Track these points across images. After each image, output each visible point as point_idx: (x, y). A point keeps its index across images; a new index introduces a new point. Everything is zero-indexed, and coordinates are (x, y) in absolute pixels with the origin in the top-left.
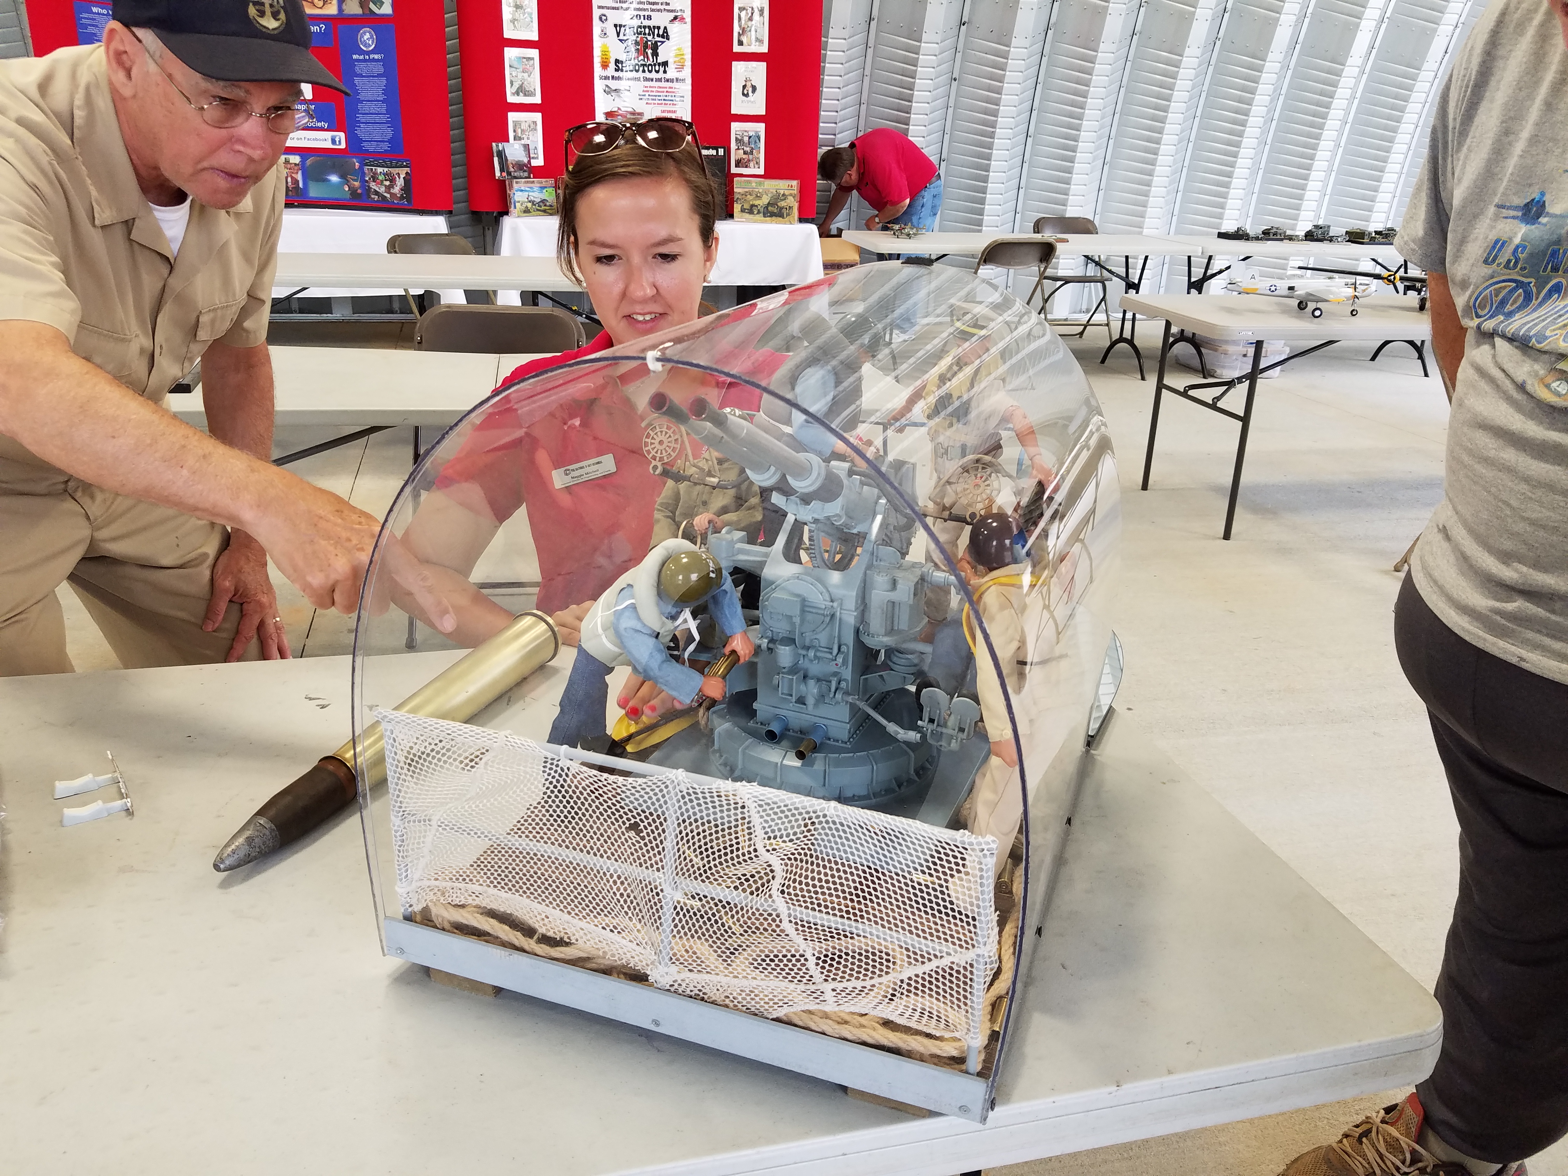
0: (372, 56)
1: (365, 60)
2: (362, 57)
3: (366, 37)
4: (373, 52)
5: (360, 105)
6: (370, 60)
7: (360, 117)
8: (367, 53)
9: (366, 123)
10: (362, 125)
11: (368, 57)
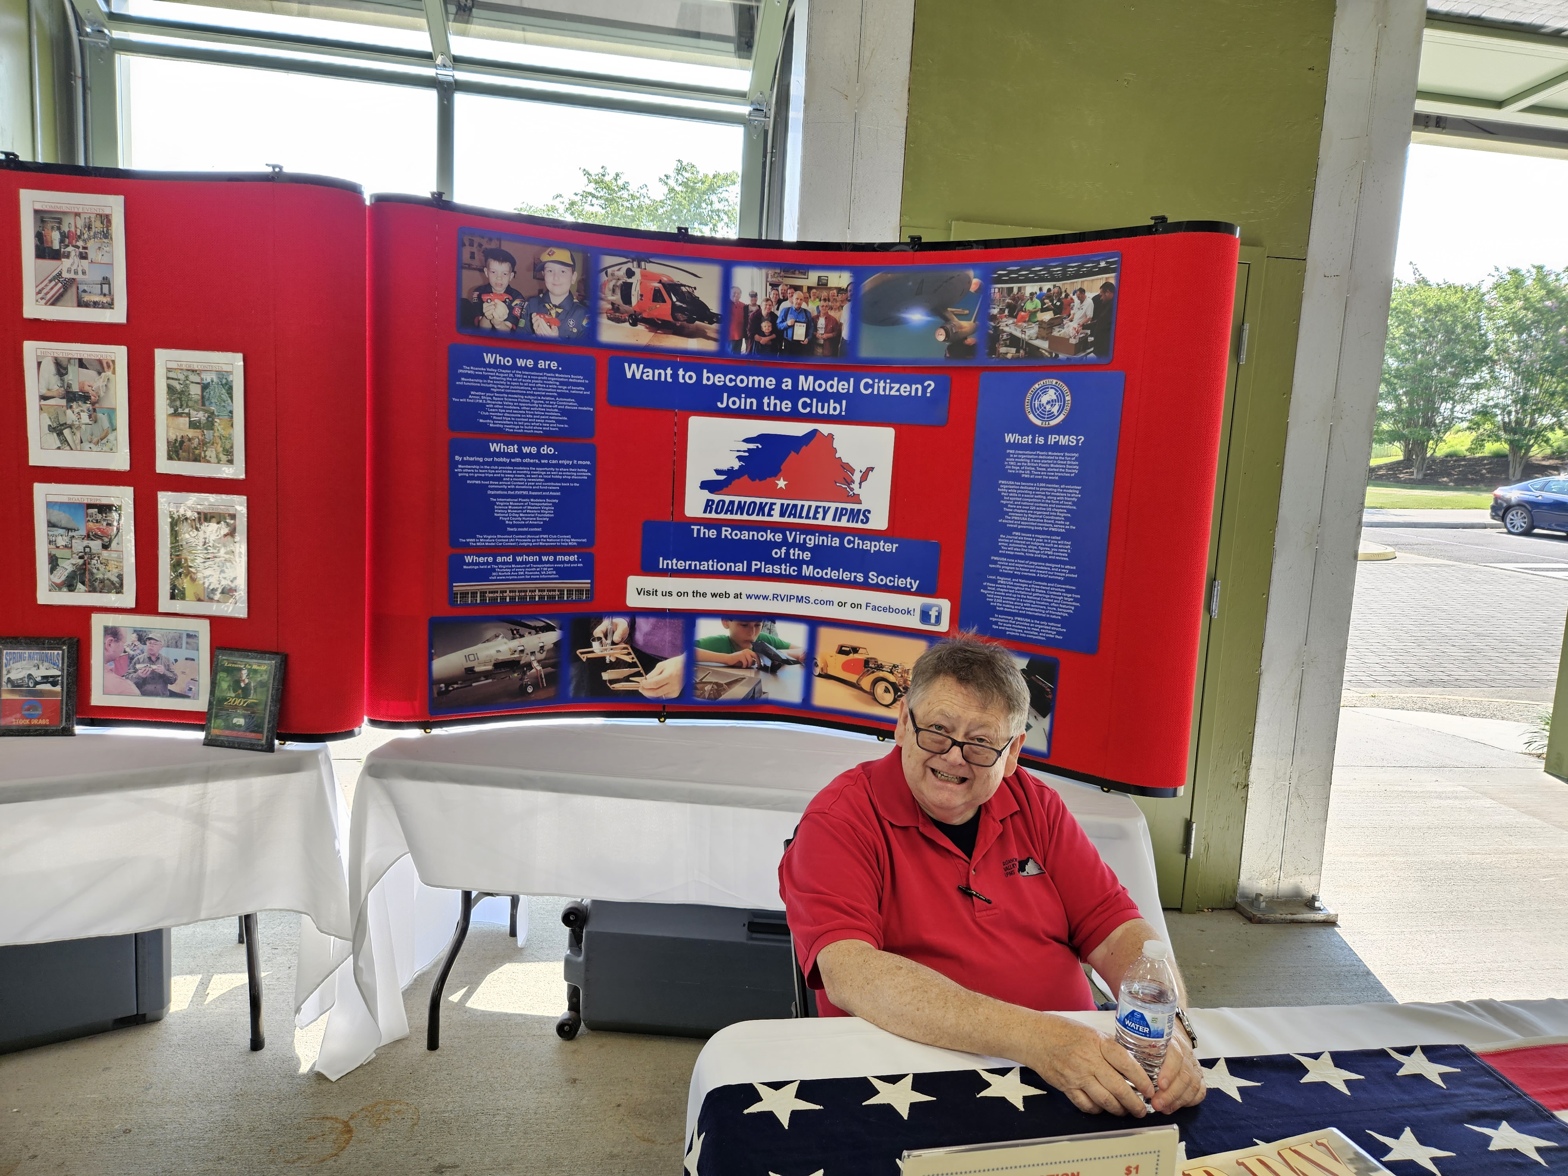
0: (1052, 439)
1: (1033, 447)
2: (1027, 440)
3: (1044, 399)
4: (1058, 430)
5: (1003, 540)
6: (1046, 447)
7: (1001, 563)
8: (1045, 432)
9: (1013, 576)
10: (1002, 580)
11: (1046, 440)
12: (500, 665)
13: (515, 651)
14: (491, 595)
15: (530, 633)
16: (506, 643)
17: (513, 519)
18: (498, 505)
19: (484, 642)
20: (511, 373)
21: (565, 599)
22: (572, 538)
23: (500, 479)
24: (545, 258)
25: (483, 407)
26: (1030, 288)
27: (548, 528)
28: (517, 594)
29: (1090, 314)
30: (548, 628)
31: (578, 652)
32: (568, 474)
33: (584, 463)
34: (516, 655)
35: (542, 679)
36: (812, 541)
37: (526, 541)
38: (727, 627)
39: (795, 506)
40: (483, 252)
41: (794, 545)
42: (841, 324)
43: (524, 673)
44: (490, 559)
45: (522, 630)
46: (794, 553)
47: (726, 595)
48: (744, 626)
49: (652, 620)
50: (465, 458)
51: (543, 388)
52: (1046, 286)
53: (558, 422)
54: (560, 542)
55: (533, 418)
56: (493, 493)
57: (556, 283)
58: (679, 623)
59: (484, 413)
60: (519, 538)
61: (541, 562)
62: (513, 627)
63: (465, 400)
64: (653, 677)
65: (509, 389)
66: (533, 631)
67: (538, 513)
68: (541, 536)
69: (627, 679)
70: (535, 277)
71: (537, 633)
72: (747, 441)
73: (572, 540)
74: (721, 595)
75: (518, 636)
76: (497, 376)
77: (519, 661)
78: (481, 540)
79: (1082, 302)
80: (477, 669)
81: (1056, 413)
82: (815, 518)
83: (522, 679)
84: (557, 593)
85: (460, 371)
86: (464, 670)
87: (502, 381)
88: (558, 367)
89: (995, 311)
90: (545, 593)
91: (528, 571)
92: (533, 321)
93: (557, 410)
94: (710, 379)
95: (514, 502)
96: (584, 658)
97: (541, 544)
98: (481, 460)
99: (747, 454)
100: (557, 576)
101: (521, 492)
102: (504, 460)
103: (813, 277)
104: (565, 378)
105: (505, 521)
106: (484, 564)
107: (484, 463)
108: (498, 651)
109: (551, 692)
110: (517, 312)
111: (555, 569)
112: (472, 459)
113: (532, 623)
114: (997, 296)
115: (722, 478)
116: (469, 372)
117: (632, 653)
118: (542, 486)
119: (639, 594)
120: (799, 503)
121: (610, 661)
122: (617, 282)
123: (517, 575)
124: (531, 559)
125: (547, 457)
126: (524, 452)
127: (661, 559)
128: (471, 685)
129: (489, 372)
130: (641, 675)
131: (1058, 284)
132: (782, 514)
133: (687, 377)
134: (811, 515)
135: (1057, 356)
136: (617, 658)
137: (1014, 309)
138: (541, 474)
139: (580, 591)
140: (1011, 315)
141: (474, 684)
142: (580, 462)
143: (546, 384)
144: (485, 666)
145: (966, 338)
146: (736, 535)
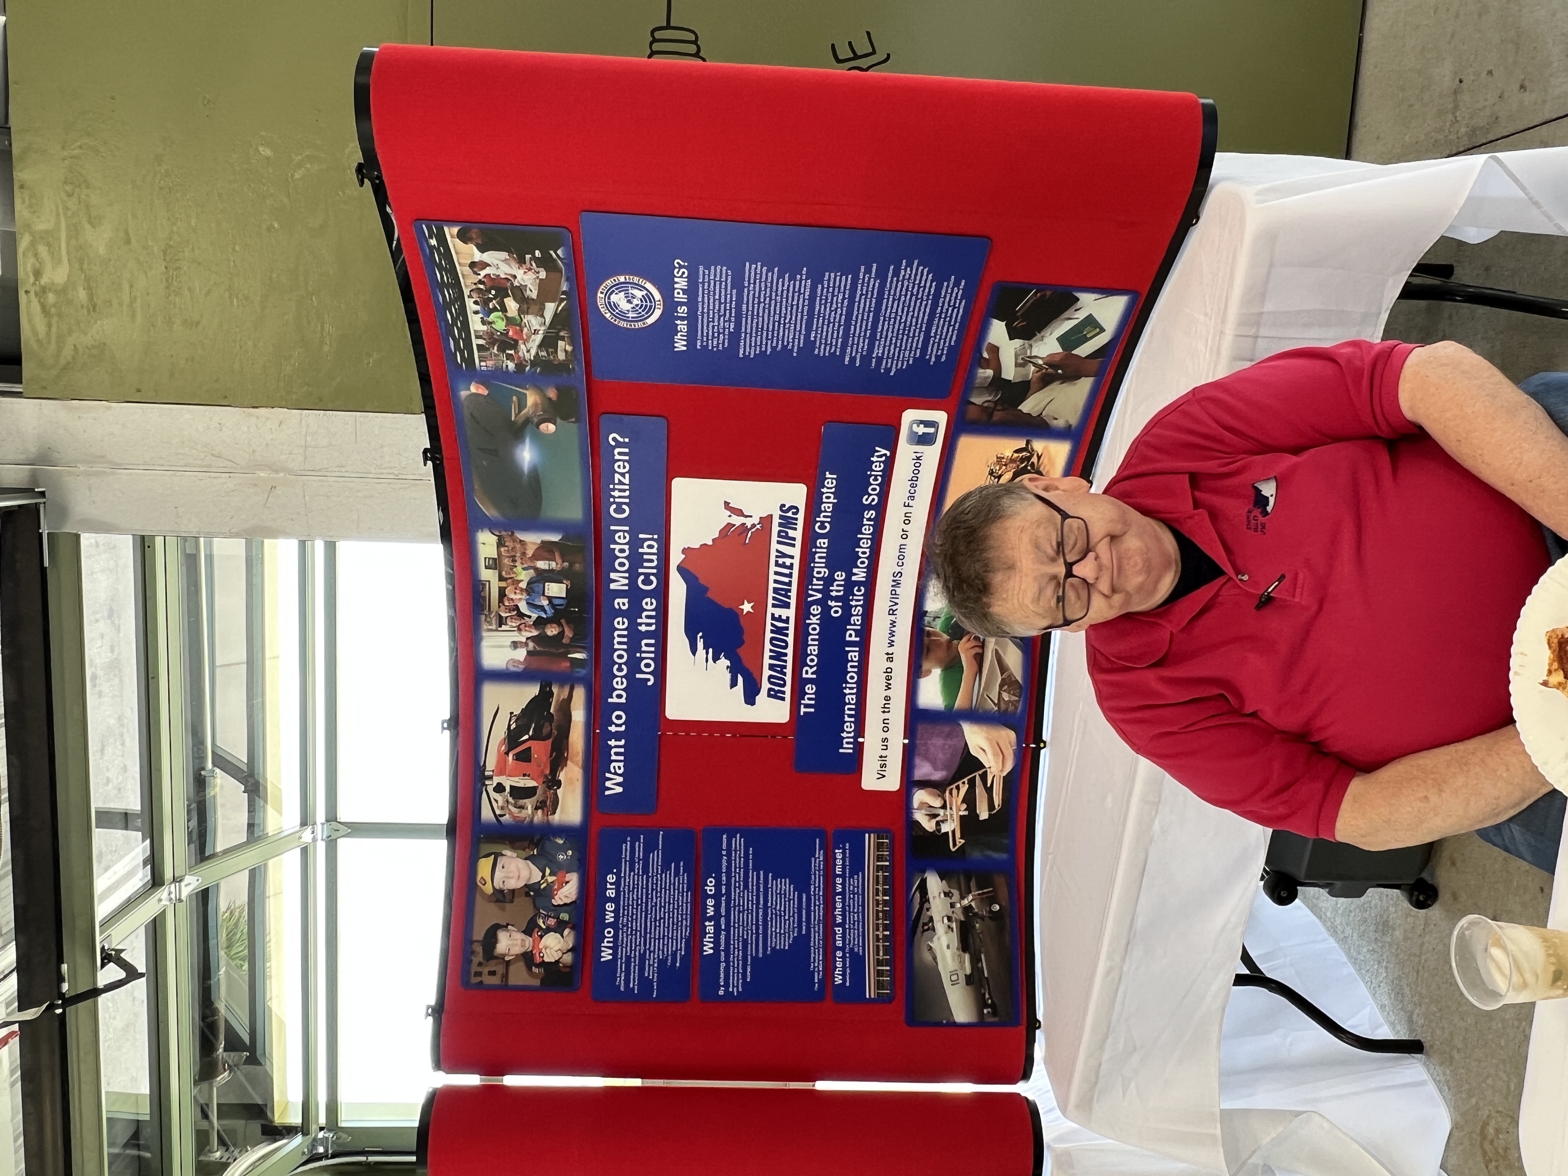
0: (679, 296)
1: (692, 319)
2: (682, 326)
3: (625, 306)
4: (667, 289)
5: (822, 350)
6: (692, 304)
7: (855, 352)
8: (670, 305)
9: (873, 339)
10: (877, 352)
11: (682, 304)
12: (965, 944)
13: (949, 927)
14: (881, 953)
15: (928, 910)
16: (939, 939)
17: (791, 927)
18: (776, 945)
19: (937, 963)
20: (622, 929)
21: (887, 863)
22: (814, 856)
23: (745, 942)
24: (488, 889)
25: (662, 962)
26: (476, 324)
27: (802, 885)
28: (880, 921)
29: (504, 255)
30: (923, 888)
31: (953, 850)
32: (738, 860)
33: (725, 840)
34: (954, 925)
35: (984, 893)
36: (820, 570)
37: (818, 912)
38: (929, 672)
39: (776, 590)
40: (487, 961)
41: (826, 592)
42: (543, 543)
43: (976, 914)
44: (839, 954)
45: (924, 919)
46: (836, 590)
47: (888, 671)
48: (928, 650)
49: (918, 761)
50: (722, 984)
51: (638, 891)
52: (470, 305)
53: (677, 874)
54: (819, 871)
55: (674, 904)
56: (761, 951)
57: (516, 875)
58: (921, 729)
59: (670, 961)
60: (814, 921)
61: (843, 893)
62: (920, 929)
63: (655, 984)
64: (989, 760)
65: (640, 931)
66: (926, 905)
67: (785, 897)
68: (812, 893)
69: (989, 790)
70: (512, 902)
71: (928, 901)
72: (694, 650)
73: (817, 856)
74: (888, 679)
75: (930, 924)
76: (627, 945)
77: (961, 922)
78: (816, 965)
79: (489, 265)
80: (968, 971)
81: (644, 292)
82: (791, 567)
83: (982, 918)
84: (880, 874)
85: (622, 989)
86: (968, 987)
87: (631, 940)
88: (613, 873)
89: (511, 366)
90: (881, 888)
91: (854, 908)
92: (561, 903)
93: (664, 875)
94: (619, 695)
95: (772, 926)
96: (960, 842)
97: (821, 894)
98: (723, 965)
99: (711, 650)
100: (860, 874)
101: (760, 917)
102: (723, 937)
103: (487, 575)
104: (625, 866)
105: (794, 937)
106: (844, 962)
107: (727, 961)
108: (948, 947)
109: (1000, 881)
110: (552, 922)
111: (851, 876)
112: (722, 975)
113: (917, 907)
114: (490, 363)
115: (740, 679)
116: (623, 978)
117: (956, 784)
118: (752, 892)
119: (884, 776)
120: (772, 585)
121: (965, 810)
122: (512, 804)
123: (858, 922)
124: (839, 905)
125: (718, 886)
126: (712, 913)
127: (841, 751)
128: (987, 978)
129: (622, 955)
130: (985, 773)
131: (466, 292)
132: (787, 606)
133: (618, 722)
134: (787, 571)
135: (564, 293)
136: (963, 802)
137: (506, 343)
138: (739, 893)
139: (879, 846)
140: (515, 345)
141: (986, 975)
142: (724, 846)
143: (634, 888)
144: (965, 962)
145: (550, 399)
146: (812, 660)
